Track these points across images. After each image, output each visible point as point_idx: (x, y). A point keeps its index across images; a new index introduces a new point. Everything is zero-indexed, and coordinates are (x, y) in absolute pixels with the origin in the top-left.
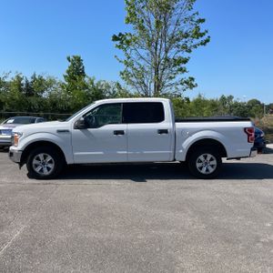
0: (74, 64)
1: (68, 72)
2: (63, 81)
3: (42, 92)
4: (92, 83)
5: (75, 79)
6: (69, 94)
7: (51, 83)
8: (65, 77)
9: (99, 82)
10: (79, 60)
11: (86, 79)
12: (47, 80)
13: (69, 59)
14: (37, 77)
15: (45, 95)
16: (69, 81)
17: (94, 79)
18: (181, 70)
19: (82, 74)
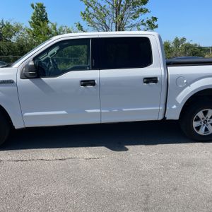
0: (37, 11)
1: (33, 18)
2: (29, 27)
3: (11, 37)
4: (55, 29)
5: (40, 25)
6: (35, 38)
7: (18, 28)
8: (30, 23)
9: (61, 28)
10: (42, 7)
11: (49, 25)
12: (14, 26)
13: (32, 6)
14: (5, 23)
15: (14, 40)
16: (34, 27)
17: (56, 24)
18: (141, 10)
19: (45, 20)
